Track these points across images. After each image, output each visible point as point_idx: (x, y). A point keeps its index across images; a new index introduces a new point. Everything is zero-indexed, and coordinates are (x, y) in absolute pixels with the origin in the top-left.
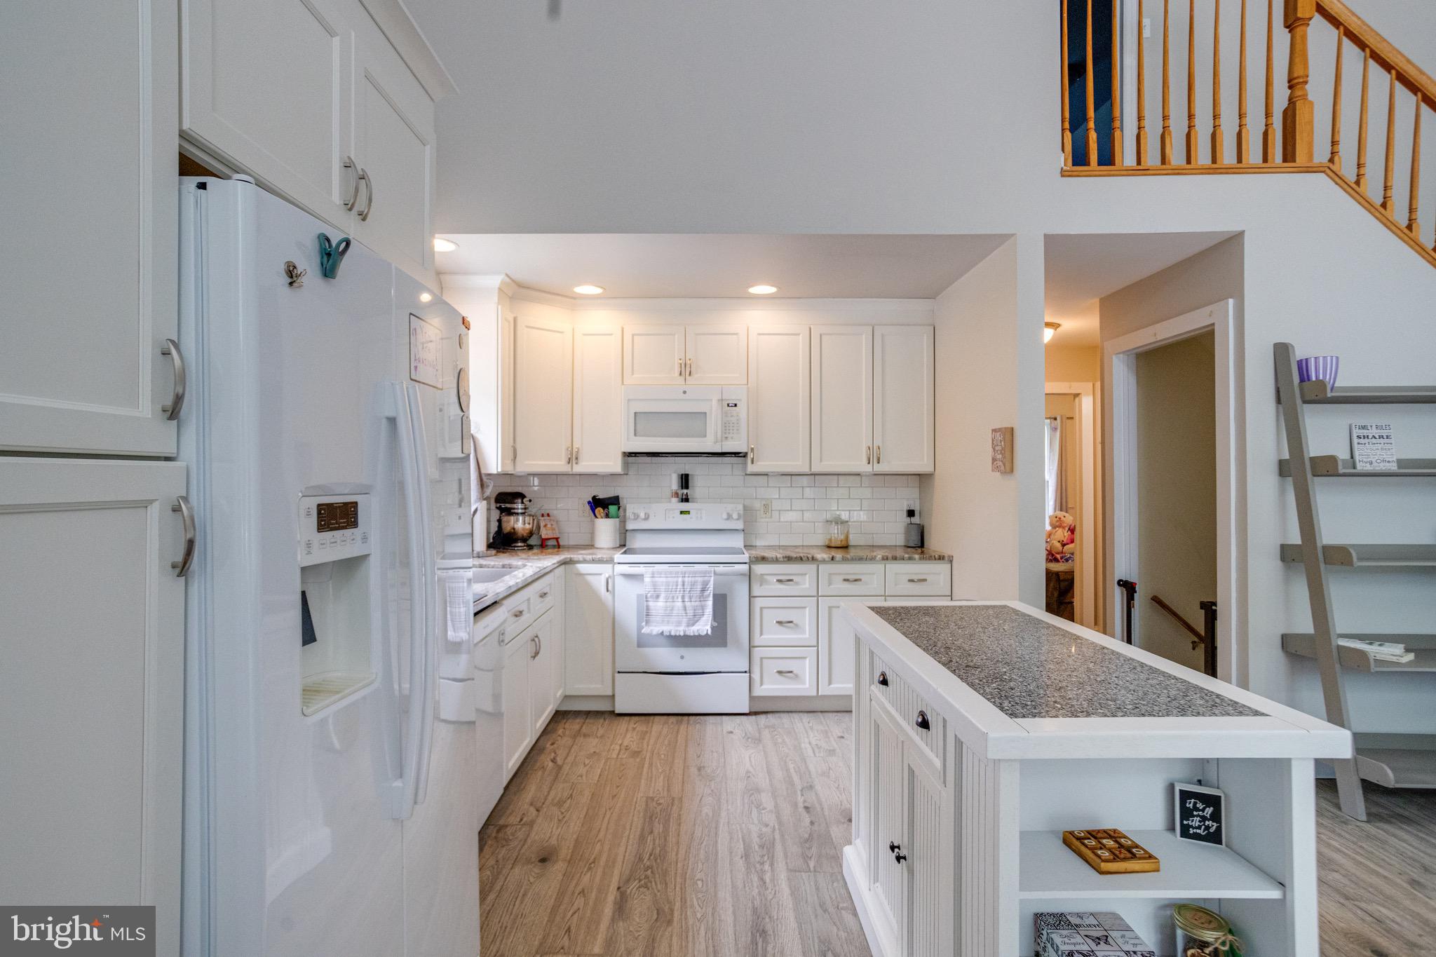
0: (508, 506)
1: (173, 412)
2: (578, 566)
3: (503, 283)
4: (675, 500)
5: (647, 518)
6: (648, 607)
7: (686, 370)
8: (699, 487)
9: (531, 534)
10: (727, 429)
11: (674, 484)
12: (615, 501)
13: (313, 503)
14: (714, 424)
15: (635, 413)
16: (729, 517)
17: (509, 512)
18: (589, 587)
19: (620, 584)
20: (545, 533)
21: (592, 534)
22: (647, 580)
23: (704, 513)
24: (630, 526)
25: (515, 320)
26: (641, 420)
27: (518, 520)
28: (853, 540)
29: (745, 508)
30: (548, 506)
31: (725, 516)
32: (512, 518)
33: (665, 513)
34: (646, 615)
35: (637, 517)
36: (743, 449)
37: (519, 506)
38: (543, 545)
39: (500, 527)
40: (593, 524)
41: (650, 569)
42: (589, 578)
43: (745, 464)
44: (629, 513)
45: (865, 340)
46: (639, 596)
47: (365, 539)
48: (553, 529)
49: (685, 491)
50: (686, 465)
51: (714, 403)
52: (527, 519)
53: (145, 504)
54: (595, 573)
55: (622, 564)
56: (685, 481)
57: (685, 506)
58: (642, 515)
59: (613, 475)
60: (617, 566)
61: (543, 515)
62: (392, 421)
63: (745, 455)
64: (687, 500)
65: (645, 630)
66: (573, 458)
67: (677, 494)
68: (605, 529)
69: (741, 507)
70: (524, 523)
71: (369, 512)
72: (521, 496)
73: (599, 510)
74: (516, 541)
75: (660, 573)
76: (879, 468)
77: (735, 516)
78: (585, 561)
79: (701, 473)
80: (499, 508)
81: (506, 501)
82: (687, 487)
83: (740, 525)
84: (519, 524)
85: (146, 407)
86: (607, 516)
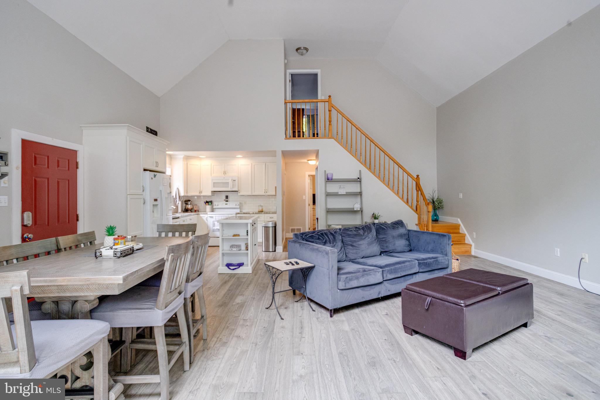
0: (187, 203)
1: (143, 191)
2: (200, 215)
3: (184, 157)
4: (224, 201)
5: (218, 205)
6: (214, 224)
7: (225, 173)
8: (230, 199)
9: (192, 209)
10: (233, 186)
11: (224, 198)
12: (211, 202)
13: (153, 199)
14: (230, 185)
15: (214, 183)
16: (236, 205)
17: (187, 204)
18: (203, 220)
19: (209, 219)
20: (195, 209)
21: (206, 209)
22: (214, 217)
23: (231, 204)
24: (214, 207)
25: (187, 163)
26: (215, 184)
27: (189, 206)
28: (264, 210)
29: (240, 203)
30: (196, 203)
31: (235, 205)
32: (188, 205)
33: (222, 204)
34: (214, 225)
35: (216, 205)
36: (237, 190)
37: (189, 203)
38: (195, 211)
39: (185, 208)
40: (206, 206)
41: (215, 215)
42: (203, 218)
43: (238, 193)
44: (214, 205)
45: (264, 166)
46: (213, 221)
47: (158, 202)
48: (197, 208)
49: (227, 199)
50: (227, 194)
51: (230, 180)
52: (191, 205)
53: (141, 198)
54: (203, 216)
55: (210, 214)
56: (227, 197)
57: (227, 203)
58: (217, 205)
59: (210, 196)
60: (208, 215)
61: (195, 205)
62: (161, 191)
63: (238, 191)
64: (227, 201)
65: (214, 228)
66: (201, 192)
67: (225, 200)
68: (208, 207)
69: (239, 203)
70: (190, 206)
71: (159, 200)
72: (190, 201)
73: (207, 204)
74: (188, 210)
75: (217, 216)
76: (267, 194)
77: (237, 205)
78: (202, 214)
79: (230, 195)
80: (185, 203)
81: (187, 202)
82: (227, 198)
83: (238, 207)
84: (189, 207)
85: (141, 191)
86: (209, 205)
